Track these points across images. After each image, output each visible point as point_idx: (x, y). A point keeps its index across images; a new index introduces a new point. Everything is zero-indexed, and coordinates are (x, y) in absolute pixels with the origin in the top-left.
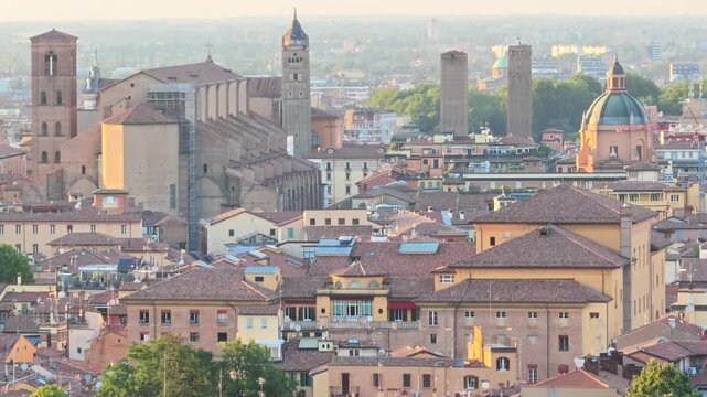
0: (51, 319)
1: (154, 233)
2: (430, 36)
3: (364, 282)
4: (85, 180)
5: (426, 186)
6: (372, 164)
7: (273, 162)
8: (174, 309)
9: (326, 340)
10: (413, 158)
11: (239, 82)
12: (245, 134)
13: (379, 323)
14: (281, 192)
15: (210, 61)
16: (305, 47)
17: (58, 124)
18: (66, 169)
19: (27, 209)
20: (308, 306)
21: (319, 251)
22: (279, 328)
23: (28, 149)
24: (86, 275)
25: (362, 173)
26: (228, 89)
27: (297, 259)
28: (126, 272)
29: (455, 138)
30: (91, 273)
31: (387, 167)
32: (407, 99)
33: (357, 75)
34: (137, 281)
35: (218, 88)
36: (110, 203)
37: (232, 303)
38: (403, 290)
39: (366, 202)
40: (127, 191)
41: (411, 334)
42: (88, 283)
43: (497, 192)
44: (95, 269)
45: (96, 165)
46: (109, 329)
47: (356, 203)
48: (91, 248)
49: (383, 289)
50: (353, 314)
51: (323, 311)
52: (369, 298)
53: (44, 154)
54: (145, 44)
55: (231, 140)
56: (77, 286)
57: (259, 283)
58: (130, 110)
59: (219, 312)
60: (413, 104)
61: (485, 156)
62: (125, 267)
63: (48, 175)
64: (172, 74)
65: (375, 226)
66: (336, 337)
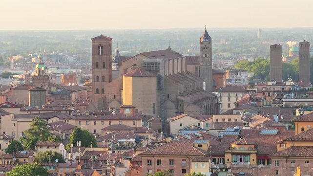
0: (107, 163)
1: (147, 125)
2: (259, 37)
3: (246, 147)
4: (115, 101)
5: (265, 104)
6: (240, 94)
7: (198, 93)
8: (162, 159)
9: (230, 173)
10: (259, 92)
11: (182, 58)
12: (185, 81)
13: (254, 165)
14: (201, 107)
15: (169, 49)
16: (210, 42)
17: (103, 77)
18: (107, 96)
19: (91, 114)
20: (221, 158)
21: (225, 133)
22: (210, 167)
23: (87, 87)
24: (121, 143)
25: (235, 99)
26: (178, 62)
27: (215, 137)
28: (138, 142)
29: (277, 83)
30: (123, 142)
31: (247, 96)
32: (252, 65)
33: (227, 55)
34: (144, 146)
35: (173, 61)
36: (128, 111)
37: (188, 156)
38: (264, 151)
39: (239, 111)
40: (134, 106)
41: (267, 170)
42: (122, 147)
43: (297, 107)
44: (125, 141)
45: (120, 95)
46: (133, 167)
47: (235, 112)
48: (121, 131)
49: (254, 150)
50: (241, 161)
51: (228, 160)
52: (249, 154)
53: (97, 90)
54: (133, 40)
55: (179, 84)
56: (117, 148)
57: (200, 147)
58: (136, 70)
59: (183, 160)
60: (254, 67)
61: (290, 91)
62: (139, 140)
63: (99, 99)
64: (153, 55)
65: (244, 122)
66: (235, 171)
